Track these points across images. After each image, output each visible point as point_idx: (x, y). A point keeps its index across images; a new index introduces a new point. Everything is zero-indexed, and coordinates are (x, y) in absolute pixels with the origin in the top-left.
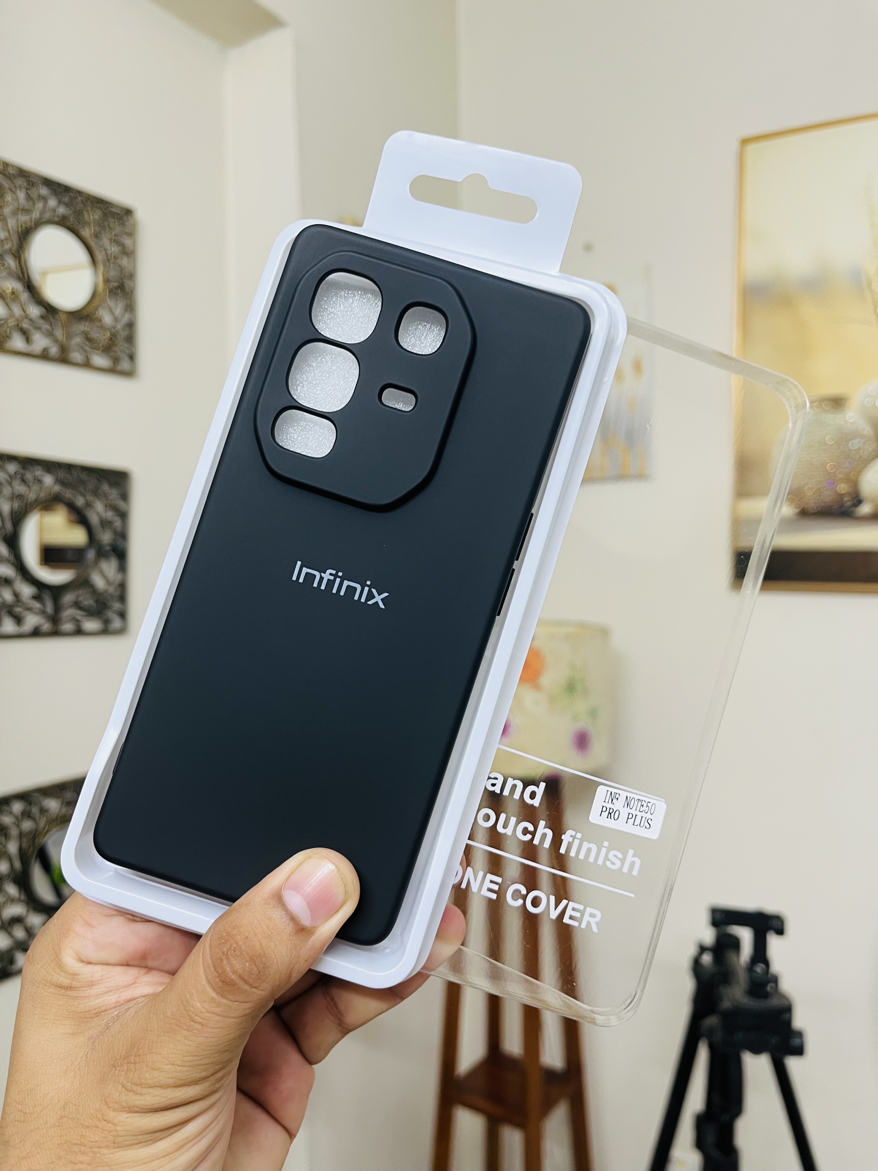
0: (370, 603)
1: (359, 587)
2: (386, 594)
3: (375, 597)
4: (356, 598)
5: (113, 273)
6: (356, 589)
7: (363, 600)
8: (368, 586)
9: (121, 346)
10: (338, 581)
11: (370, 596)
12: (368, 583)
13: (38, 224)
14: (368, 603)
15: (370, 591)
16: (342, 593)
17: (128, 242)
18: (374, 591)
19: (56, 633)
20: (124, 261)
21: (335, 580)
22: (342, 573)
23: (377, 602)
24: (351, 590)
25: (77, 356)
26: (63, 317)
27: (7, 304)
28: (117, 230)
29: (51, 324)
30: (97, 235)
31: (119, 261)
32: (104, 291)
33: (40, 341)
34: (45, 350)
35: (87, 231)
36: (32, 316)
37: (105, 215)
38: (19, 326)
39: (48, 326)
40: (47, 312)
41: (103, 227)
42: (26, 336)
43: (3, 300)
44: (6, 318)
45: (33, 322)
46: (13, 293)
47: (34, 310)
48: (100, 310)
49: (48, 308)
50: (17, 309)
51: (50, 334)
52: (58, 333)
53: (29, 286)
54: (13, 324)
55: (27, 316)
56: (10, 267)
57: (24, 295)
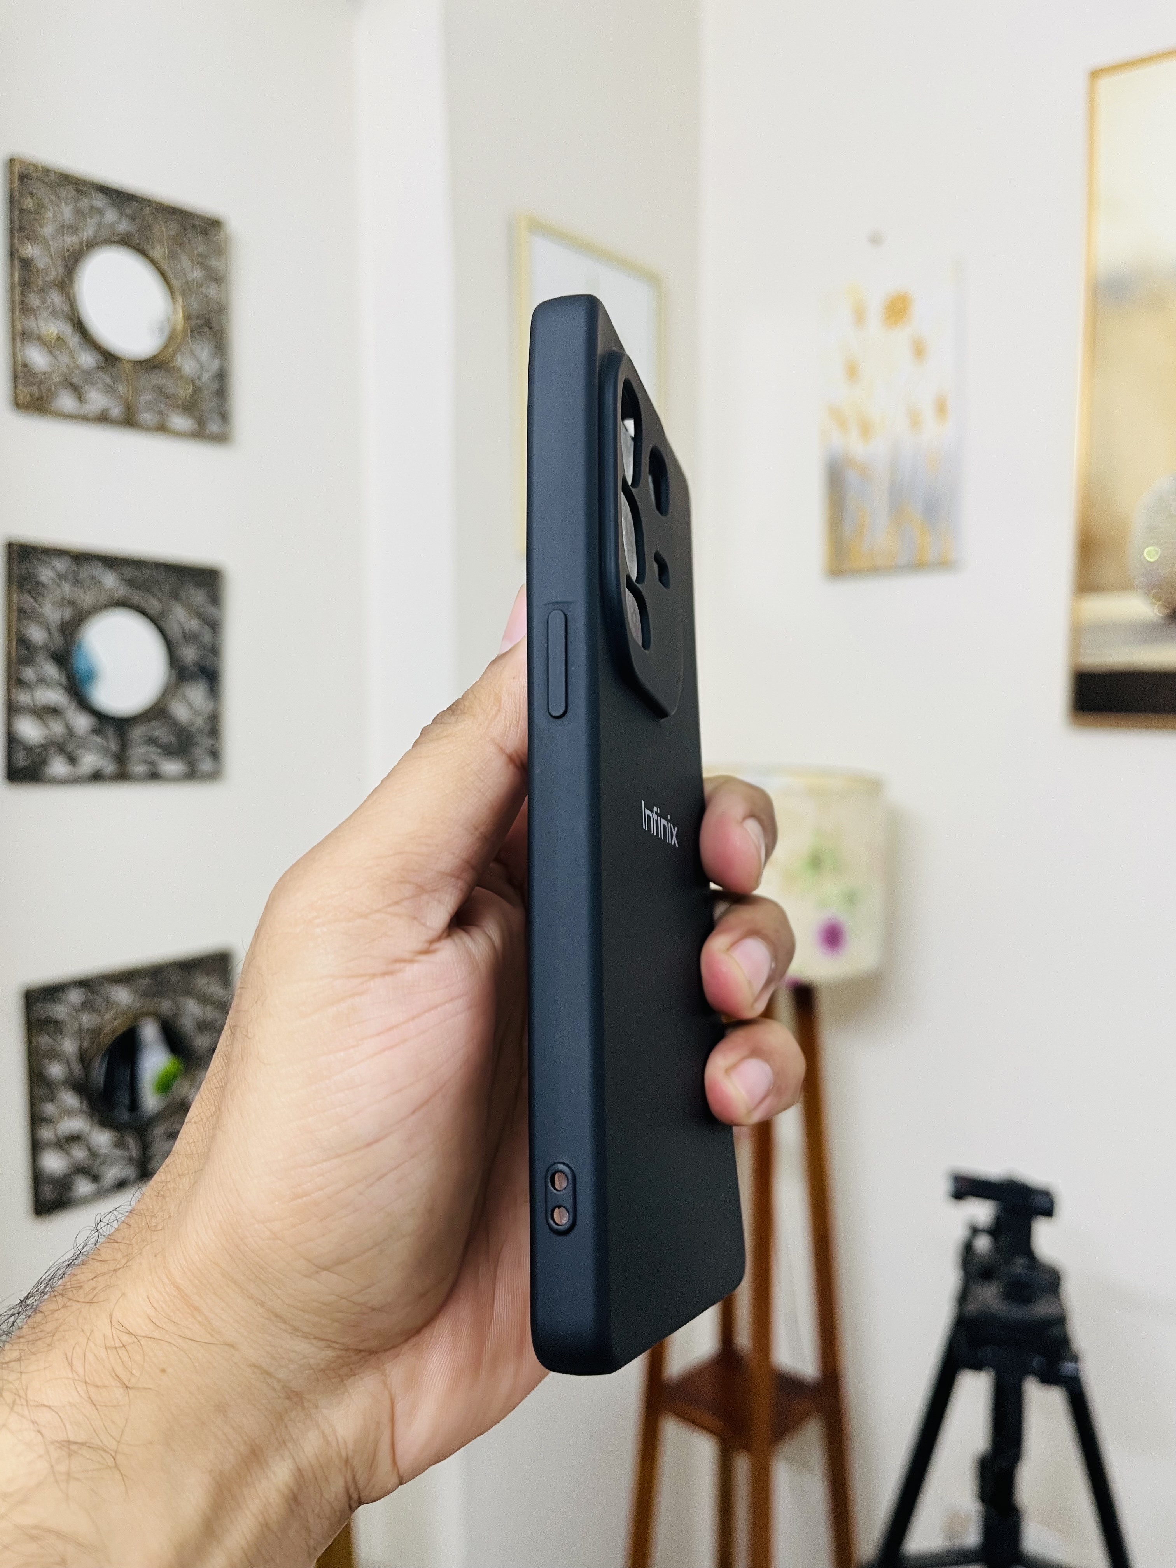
5: (195, 307)
9: (208, 404)
13: (90, 246)
17: (214, 263)
19: (122, 776)
20: (212, 291)
25: (147, 417)
26: (127, 367)
27: (51, 352)
28: (201, 249)
29: (112, 377)
30: (173, 256)
31: (204, 290)
32: (184, 331)
33: (97, 400)
34: (104, 410)
35: (158, 252)
36: (85, 367)
37: (184, 228)
38: (68, 380)
39: (108, 380)
40: (106, 359)
41: (181, 245)
42: (78, 392)
43: (46, 348)
44: (49, 370)
45: (87, 375)
46: (59, 338)
47: (88, 360)
48: (179, 356)
49: (107, 356)
50: (64, 358)
51: (111, 390)
52: (121, 388)
53: (80, 327)
54: (60, 378)
55: (78, 368)
56: (54, 305)
57: (73, 339)
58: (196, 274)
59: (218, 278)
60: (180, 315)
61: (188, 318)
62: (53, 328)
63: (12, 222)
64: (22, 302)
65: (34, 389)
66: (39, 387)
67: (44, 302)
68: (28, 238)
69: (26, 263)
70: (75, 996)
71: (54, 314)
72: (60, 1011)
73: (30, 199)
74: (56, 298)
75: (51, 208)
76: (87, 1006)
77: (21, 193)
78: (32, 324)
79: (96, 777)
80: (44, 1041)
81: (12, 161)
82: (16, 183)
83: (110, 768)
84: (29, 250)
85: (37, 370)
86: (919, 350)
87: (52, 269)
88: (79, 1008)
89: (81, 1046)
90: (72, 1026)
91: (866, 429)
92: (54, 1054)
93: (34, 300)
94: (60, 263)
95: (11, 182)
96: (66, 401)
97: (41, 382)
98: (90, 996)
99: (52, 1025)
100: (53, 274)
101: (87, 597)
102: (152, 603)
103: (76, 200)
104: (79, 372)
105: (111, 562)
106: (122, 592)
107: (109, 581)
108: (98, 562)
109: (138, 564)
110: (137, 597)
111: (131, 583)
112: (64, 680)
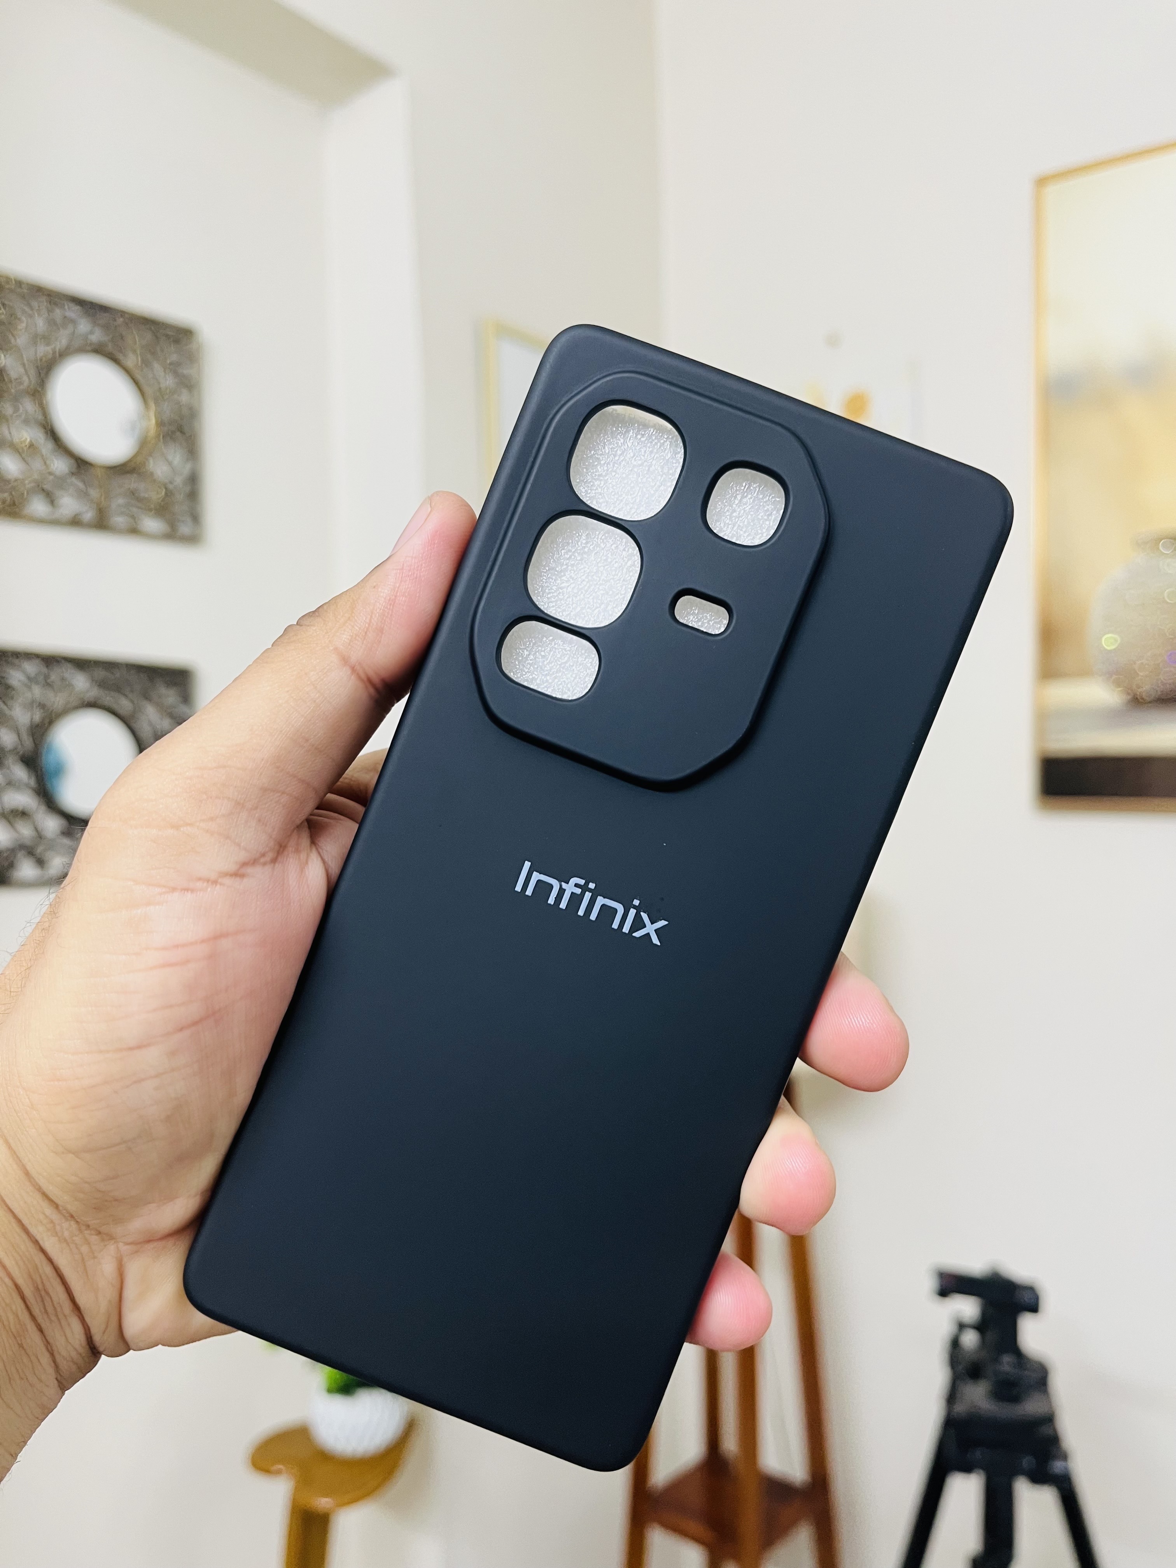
0: (637, 934)
1: (620, 909)
2: (663, 923)
3: (645, 926)
4: (615, 925)
5: (167, 413)
6: (615, 911)
7: (626, 929)
8: (635, 907)
9: (179, 507)
10: (588, 896)
11: (638, 924)
12: (636, 902)
13: (63, 355)
14: (634, 934)
15: (638, 917)
16: (593, 917)
17: (186, 371)
18: (644, 916)
20: (184, 397)
21: (582, 895)
22: (594, 885)
23: (648, 934)
24: (607, 913)
26: (99, 472)
27: (23, 459)
28: (174, 357)
29: (84, 482)
30: (146, 363)
31: (176, 396)
32: (158, 436)
33: (69, 504)
34: (76, 516)
35: (131, 361)
36: (58, 473)
37: (157, 337)
38: (40, 486)
39: (81, 485)
40: (79, 467)
41: (153, 353)
42: (51, 499)
43: (18, 454)
44: (21, 477)
45: (61, 482)
46: (31, 445)
47: (60, 465)
48: (151, 461)
49: (79, 461)
50: (37, 465)
51: (83, 495)
52: (94, 493)
53: (53, 435)
54: (32, 485)
55: (50, 473)
56: (27, 412)
57: (46, 446)
58: (168, 381)
59: (189, 384)
60: (153, 421)
61: (160, 424)
62: (26, 435)
65: (6, 495)
66: (11, 494)
67: (17, 409)
68: (1, 348)
71: (25, 422)
73: (2, 311)
74: (29, 406)
75: (24, 319)
78: (4, 431)
84: (3, 360)
85: (10, 477)
87: (25, 377)
93: (7, 408)
94: (33, 374)
96: (38, 506)
97: (14, 488)
100: (26, 382)
101: (57, 700)
102: (125, 705)
103: (50, 311)
104: (51, 477)
105: (82, 664)
106: (94, 693)
107: (81, 682)
108: (69, 665)
109: (109, 665)
110: (108, 699)
111: (102, 684)
112: (32, 782)
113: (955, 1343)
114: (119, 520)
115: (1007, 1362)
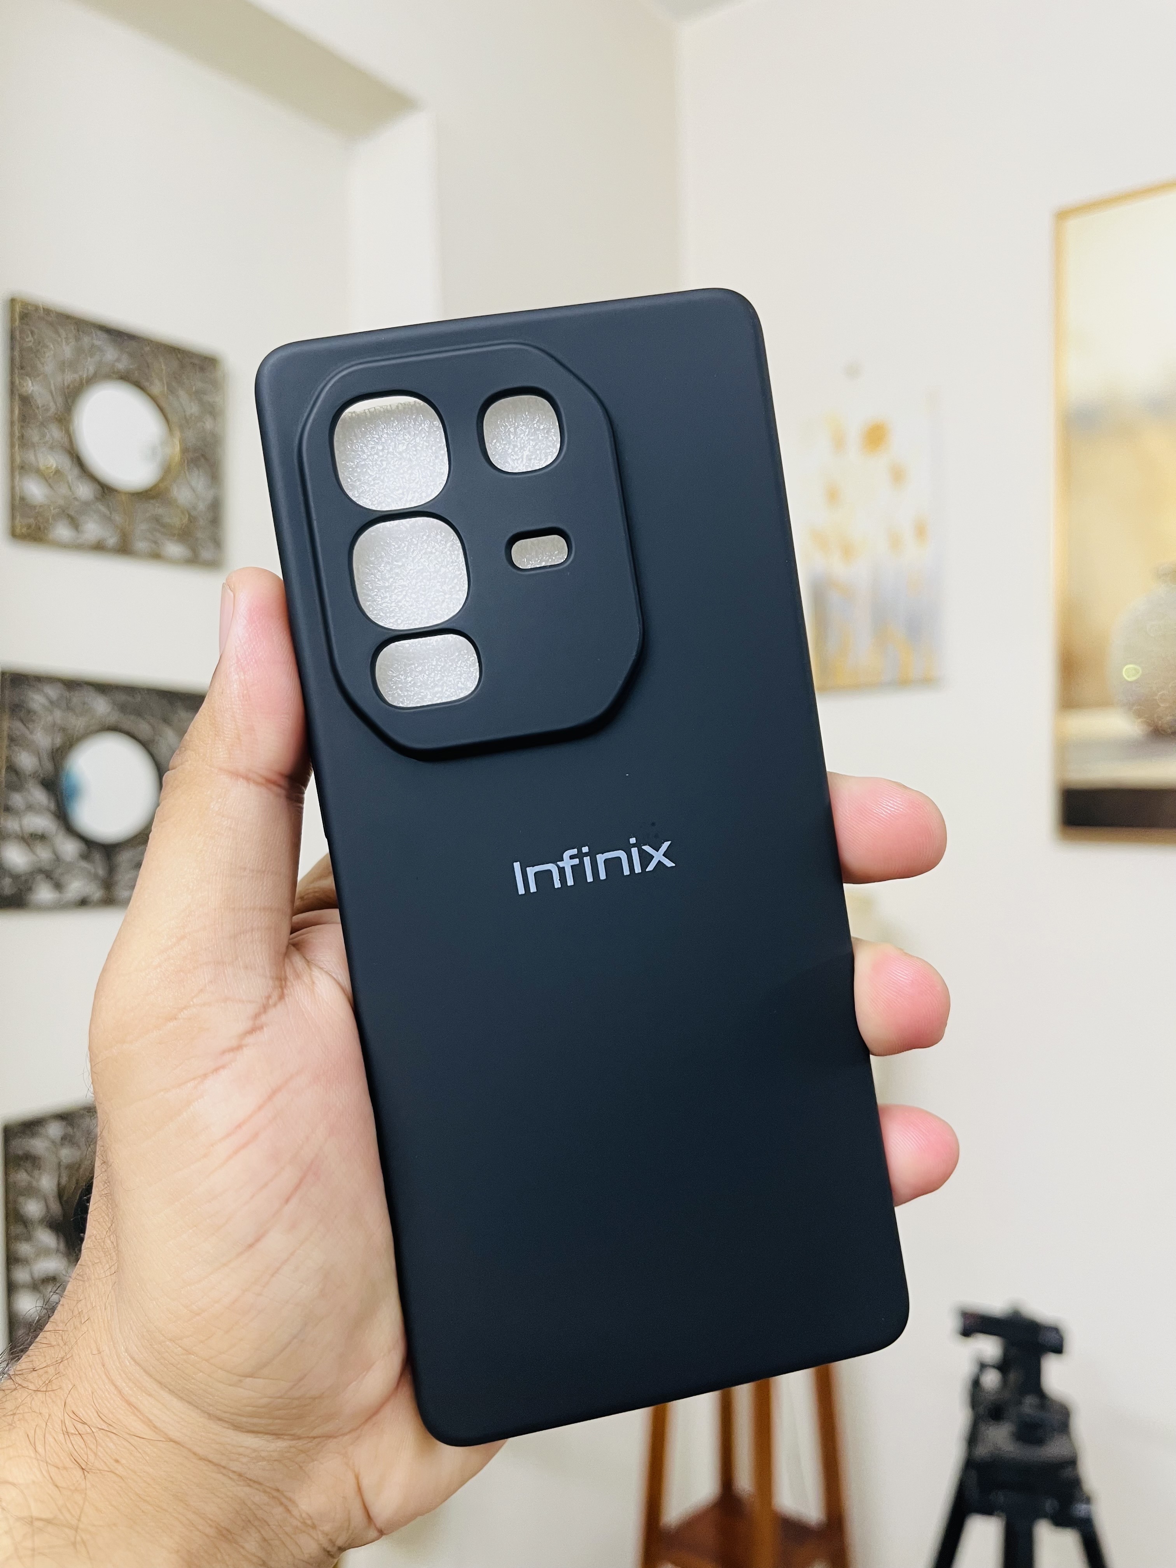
5: (192, 440)
6: (619, 859)
9: (203, 530)
13: (91, 381)
17: (210, 399)
19: (109, 901)
20: (207, 423)
24: (613, 865)
25: (143, 546)
26: (123, 499)
27: (51, 486)
28: (199, 385)
29: (108, 507)
30: (171, 392)
31: (200, 423)
32: (182, 462)
33: (93, 529)
34: (100, 541)
35: (157, 389)
36: (83, 499)
37: (182, 365)
38: (65, 511)
39: (105, 510)
40: (103, 492)
41: (178, 381)
42: (75, 523)
43: (44, 480)
44: (46, 503)
45: (85, 507)
46: (57, 472)
47: (84, 491)
48: (174, 487)
49: (104, 488)
50: (63, 490)
51: (107, 519)
52: (118, 518)
53: (78, 461)
54: (57, 510)
55: (75, 499)
56: (53, 439)
57: (71, 473)
58: (193, 409)
59: (213, 411)
60: (178, 448)
61: (184, 450)
62: (51, 460)
63: (12, 360)
64: (22, 437)
65: (32, 520)
66: (36, 519)
67: (43, 436)
68: (28, 375)
69: (25, 401)
70: (55, 1130)
71: (52, 448)
72: (38, 1145)
73: (30, 338)
74: (55, 433)
75: (52, 346)
76: (67, 1139)
77: (22, 331)
78: (31, 457)
79: (83, 903)
80: (21, 1177)
81: (13, 301)
82: (17, 323)
83: (97, 893)
84: (31, 387)
85: (34, 502)
86: (898, 475)
87: (52, 404)
88: (58, 1140)
89: (59, 1184)
90: (50, 1161)
91: (848, 551)
92: (31, 1191)
93: (34, 435)
94: (60, 400)
95: (12, 320)
96: (62, 531)
97: (39, 514)
98: (70, 1130)
99: (30, 1160)
100: (53, 409)
101: (78, 723)
102: (144, 728)
103: (77, 339)
104: (76, 503)
105: (103, 688)
106: (114, 717)
107: (101, 706)
108: (90, 688)
109: (130, 690)
110: (128, 722)
111: (123, 708)
112: (52, 806)
113: (976, 1384)
114: (141, 545)
115: (1029, 1403)
